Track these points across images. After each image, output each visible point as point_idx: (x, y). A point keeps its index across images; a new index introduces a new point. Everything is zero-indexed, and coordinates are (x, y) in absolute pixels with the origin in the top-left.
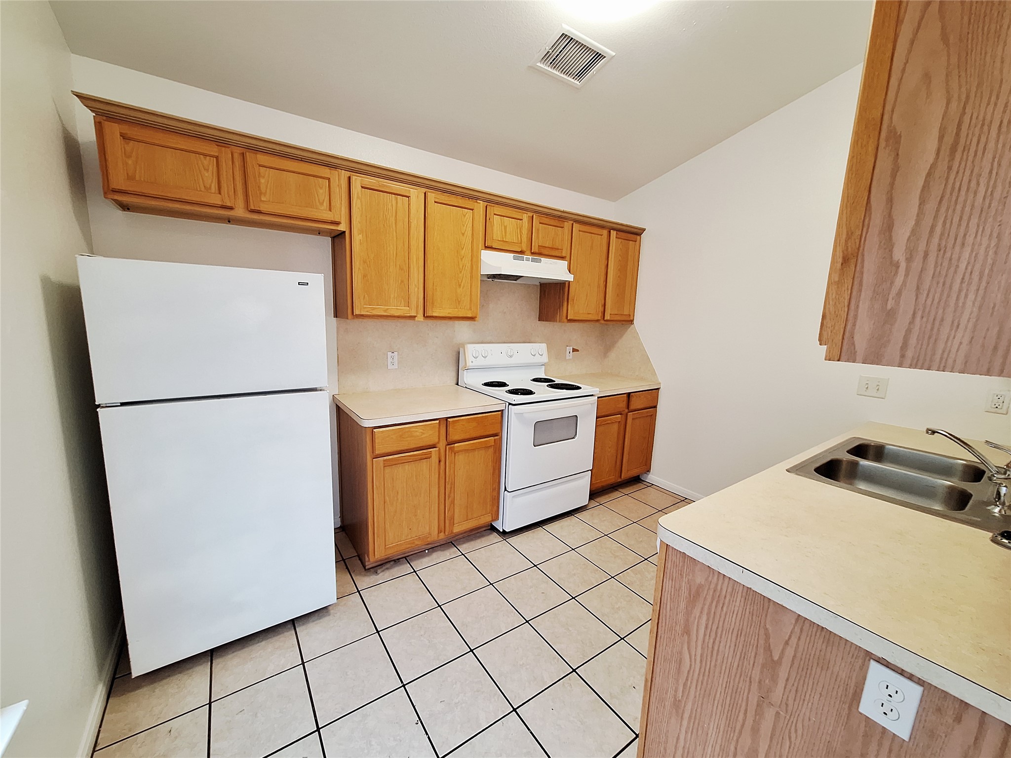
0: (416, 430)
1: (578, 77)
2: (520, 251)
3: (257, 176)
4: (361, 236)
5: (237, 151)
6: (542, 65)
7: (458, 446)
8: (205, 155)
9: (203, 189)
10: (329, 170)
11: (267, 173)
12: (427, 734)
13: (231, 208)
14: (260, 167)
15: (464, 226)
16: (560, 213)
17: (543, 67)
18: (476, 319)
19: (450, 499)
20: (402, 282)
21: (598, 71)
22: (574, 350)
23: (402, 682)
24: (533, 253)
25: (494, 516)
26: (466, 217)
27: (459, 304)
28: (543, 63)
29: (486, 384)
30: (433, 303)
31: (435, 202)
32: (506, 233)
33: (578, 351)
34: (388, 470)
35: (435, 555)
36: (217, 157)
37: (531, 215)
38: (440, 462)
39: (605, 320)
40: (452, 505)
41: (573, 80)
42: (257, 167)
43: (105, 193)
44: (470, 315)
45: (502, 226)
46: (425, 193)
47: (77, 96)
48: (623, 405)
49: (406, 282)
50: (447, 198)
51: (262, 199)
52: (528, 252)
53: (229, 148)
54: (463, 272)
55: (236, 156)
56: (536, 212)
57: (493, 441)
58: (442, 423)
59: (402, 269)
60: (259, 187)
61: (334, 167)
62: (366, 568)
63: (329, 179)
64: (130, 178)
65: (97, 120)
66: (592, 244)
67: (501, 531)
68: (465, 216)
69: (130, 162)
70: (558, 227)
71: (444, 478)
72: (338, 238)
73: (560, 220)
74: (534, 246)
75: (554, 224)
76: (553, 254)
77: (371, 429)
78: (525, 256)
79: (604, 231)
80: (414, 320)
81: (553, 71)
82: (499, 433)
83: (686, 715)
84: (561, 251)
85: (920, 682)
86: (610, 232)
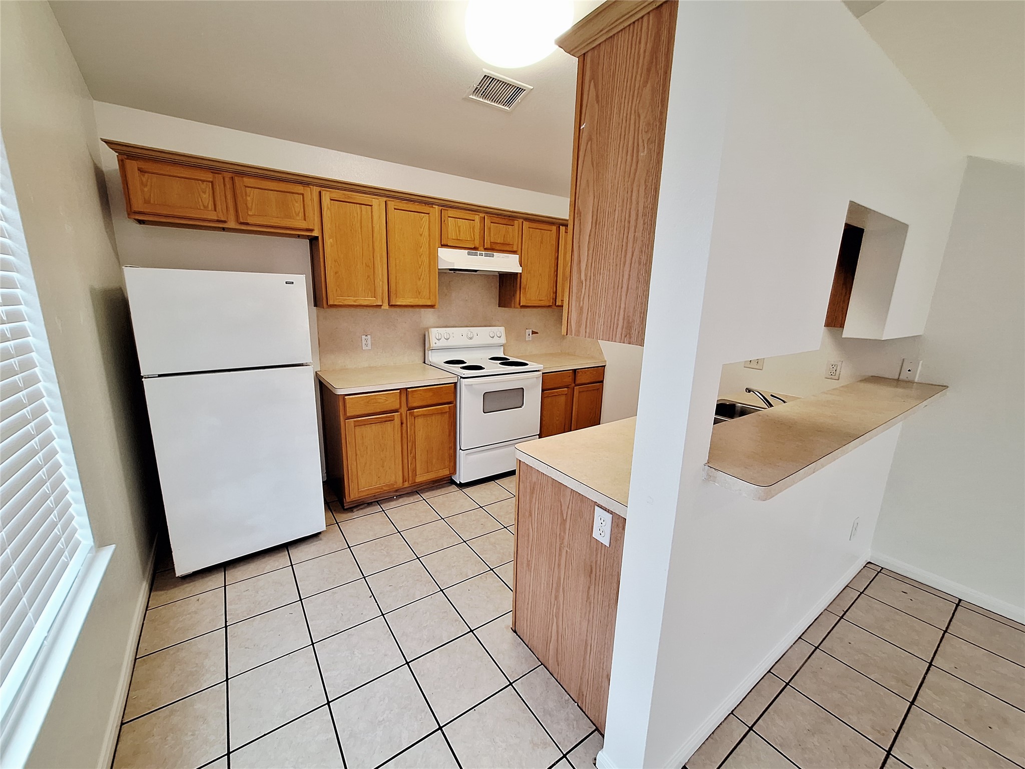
0: (381, 397)
1: (508, 103)
2: (474, 248)
3: (244, 195)
4: (331, 240)
5: (228, 176)
6: (474, 97)
7: (417, 412)
8: (203, 181)
9: (202, 208)
10: (303, 187)
11: (252, 192)
12: (376, 602)
13: (225, 222)
14: (247, 188)
15: (421, 228)
16: (510, 213)
17: (475, 98)
18: (436, 307)
19: (412, 455)
20: (369, 277)
21: (522, 100)
22: (533, 333)
23: (363, 575)
24: (486, 249)
25: (451, 470)
26: (423, 221)
27: (419, 294)
28: (475, 95)
29: (447, 362)
30: (396, 294)
31: (395, 209)
32: (459, 231)
33: (537, 333)
34: (358, 429)
35: (401, 500)
36: (212, 182)
37: (483, 216)
38: (402, 424)
39: (556, 306)
40: (414, 459)
41: (503, 107)
42: (243, 188)
43: (129, 214)
44: (429, 304)
45: (456, 227)
46: (386, 202)
47: (104, 142)
48: (569, 380)
49: (372, 277)
50: (405, 205)
51: (249, 213)
52: (482, 248)
53: (221, 174)
54: (421, 268)
55: (227, 180)
56: (487, 213)
57: (448, 408)
58: (402, 392)
59: (368, 266)
60: (246, 204)
61: (307, 184)
62: (345, 508)
63: (303, 195)
64: (147, 202)
65: (120, 158)
66: (542, 239)
67: (458, 483)
68: (422, 219)
69: (146, 189)
70: (508, 225)
71: (406, 437)
72: (313, 241)
73: (510, 219)
74: (487, 243)
75: (504, 223)
76: (505, 249)
77: (343, 396)
78: (479, 252)
79: (553, 227)
80: (381, 308)
81: (485, 101)
82: (453, 401)
83: (532, 569)
84: (512, 246)
85: (611, 513)
86: (559, 227)
